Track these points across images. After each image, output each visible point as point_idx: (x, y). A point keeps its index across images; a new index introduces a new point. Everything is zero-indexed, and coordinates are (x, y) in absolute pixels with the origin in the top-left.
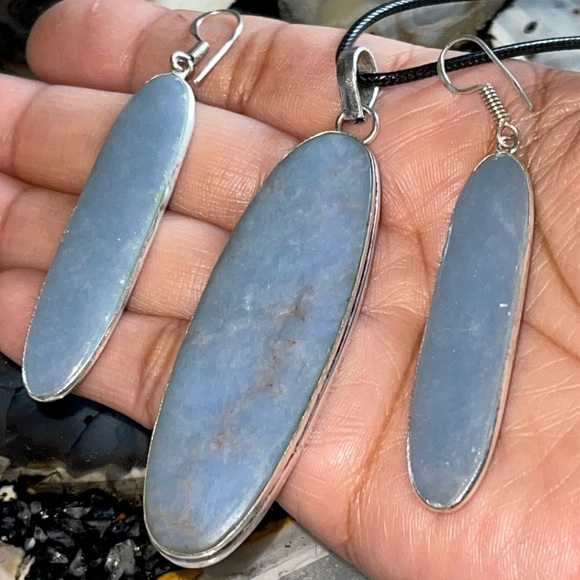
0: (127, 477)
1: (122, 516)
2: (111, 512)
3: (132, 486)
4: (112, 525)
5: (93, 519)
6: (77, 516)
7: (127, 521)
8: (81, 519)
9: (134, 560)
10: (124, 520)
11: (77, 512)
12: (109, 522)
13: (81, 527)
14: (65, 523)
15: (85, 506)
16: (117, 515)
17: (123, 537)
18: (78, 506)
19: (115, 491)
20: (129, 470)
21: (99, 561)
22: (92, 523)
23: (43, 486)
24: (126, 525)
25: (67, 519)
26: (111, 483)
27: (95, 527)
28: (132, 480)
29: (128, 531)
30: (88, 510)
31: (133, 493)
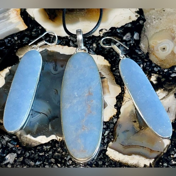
0: (26, 136)
1: (18, 146)
2: (16, 143)
3: (26, 139)
4: (14, 147)
5: (10, 143)
6: (6, 140)
7: (19, 148)
8: (7, 141)
9: (14, 160)
10: (18, 147)
11: (7, 139)
12: (14, 146)
13: (5, 144)
14: (2, 140)
15: (10, 138)
16: (17, 145)
17: (15, 152)
18: (8, 137)
19: (20, 138)
20: (27, 134)
21: (5, 155)
22: (9, 144)
23: (2, 127)
24: (18, 149)
25: (3, 139)
26: (20, 135)
27: (9, 145)
28: (26, 138)
29: (17, 151)
30: (10, 139)
31: (24, 141)
